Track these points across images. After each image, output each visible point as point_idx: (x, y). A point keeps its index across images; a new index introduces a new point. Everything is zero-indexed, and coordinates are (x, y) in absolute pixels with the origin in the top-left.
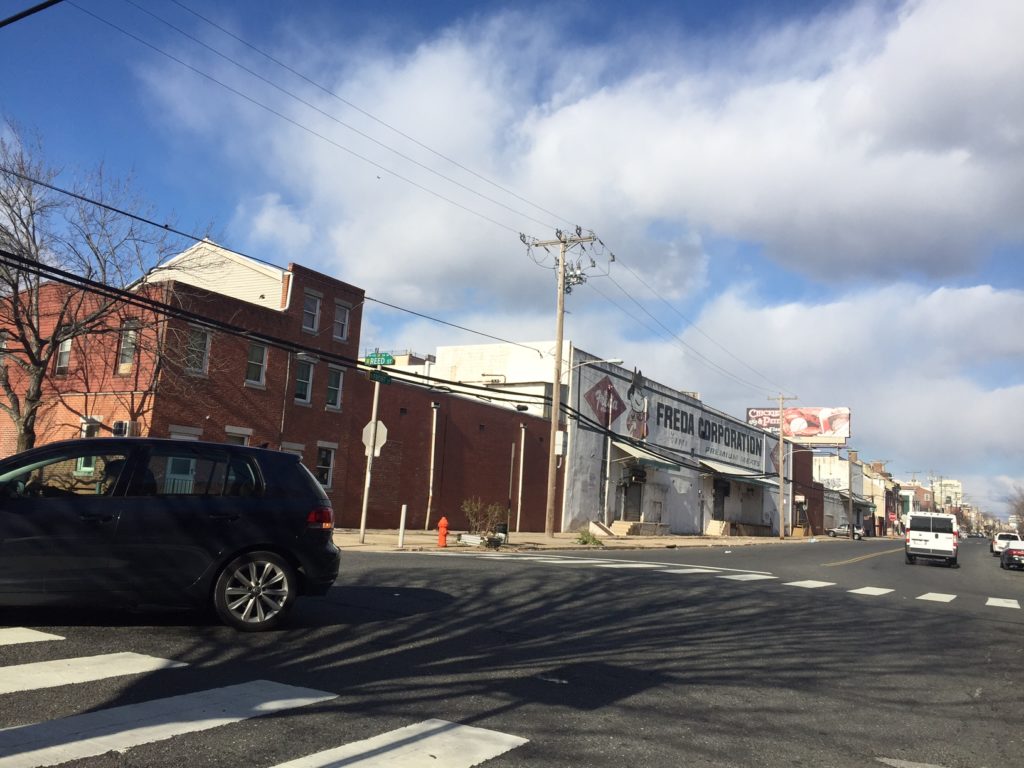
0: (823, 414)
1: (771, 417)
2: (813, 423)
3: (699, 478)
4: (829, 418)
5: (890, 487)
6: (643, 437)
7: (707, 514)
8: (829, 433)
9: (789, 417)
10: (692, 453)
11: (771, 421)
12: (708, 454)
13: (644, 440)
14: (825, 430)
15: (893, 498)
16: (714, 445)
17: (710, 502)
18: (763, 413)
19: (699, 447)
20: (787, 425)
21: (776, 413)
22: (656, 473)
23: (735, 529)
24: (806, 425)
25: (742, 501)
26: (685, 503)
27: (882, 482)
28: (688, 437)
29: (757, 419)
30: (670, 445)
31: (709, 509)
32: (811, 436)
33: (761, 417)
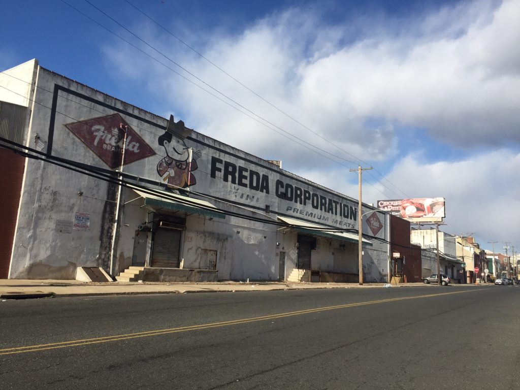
0: (427, 203)
1: (393, 206)
2: (420, 209)
3: (277, 232)
4: (431, 205)
5: (478, 252)
6: (186, 185)
7: (288, 264)
8: (431, 215)
9: (405, 205)
10: (267, 209)
11: (393, 208)
12: (291, 213)
13: (188, 189)
14: (428, 214)
15: (480, 259)
16: (299, 206)
17: (293, 254)
18: (388, 203)
19: (276, 205)
20: (403, 210)
21: (396, 203)
22: (208, 222)
23: (316, 275)
24: (415, 210)
25: (333, 254)
26: (257, 253)
27: (472, 249)
28: (261, 195)
29: (384, 207)
30: (233, 199)
31: (292, 260)
32: (419, 217)
33: (387, 206)
